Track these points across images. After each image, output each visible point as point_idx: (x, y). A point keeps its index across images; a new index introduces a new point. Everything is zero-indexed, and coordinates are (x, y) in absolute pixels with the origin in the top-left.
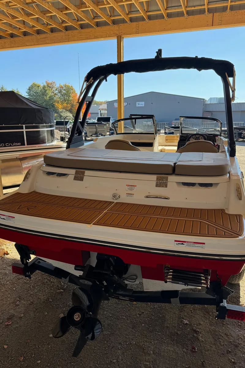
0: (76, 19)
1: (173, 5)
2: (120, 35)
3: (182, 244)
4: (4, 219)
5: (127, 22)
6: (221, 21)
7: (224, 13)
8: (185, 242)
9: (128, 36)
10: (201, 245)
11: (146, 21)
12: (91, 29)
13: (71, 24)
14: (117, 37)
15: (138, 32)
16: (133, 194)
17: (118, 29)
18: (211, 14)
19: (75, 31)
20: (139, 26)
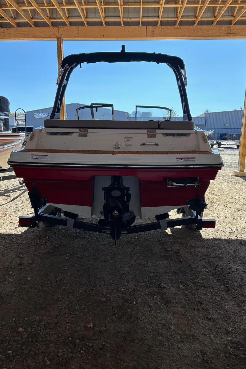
0: (13, 17)
1: (110, 15)
2: (60, 37)
3: (181, 160)
4: (36, 158)
5: (67, 25)
6: (153, 34)
7: (155, 27)
8: (183, 158)
9: (68, 38)
10: (193, 159)
11: (86, 27)
12: (29, 28)
13: (9, 21)
14: (57, 38)
15: (78, 36)
16: (131, 144)
17: (58, 31)
18: (145, 27)
19: (11, 29)
20: (78, 30)
